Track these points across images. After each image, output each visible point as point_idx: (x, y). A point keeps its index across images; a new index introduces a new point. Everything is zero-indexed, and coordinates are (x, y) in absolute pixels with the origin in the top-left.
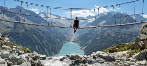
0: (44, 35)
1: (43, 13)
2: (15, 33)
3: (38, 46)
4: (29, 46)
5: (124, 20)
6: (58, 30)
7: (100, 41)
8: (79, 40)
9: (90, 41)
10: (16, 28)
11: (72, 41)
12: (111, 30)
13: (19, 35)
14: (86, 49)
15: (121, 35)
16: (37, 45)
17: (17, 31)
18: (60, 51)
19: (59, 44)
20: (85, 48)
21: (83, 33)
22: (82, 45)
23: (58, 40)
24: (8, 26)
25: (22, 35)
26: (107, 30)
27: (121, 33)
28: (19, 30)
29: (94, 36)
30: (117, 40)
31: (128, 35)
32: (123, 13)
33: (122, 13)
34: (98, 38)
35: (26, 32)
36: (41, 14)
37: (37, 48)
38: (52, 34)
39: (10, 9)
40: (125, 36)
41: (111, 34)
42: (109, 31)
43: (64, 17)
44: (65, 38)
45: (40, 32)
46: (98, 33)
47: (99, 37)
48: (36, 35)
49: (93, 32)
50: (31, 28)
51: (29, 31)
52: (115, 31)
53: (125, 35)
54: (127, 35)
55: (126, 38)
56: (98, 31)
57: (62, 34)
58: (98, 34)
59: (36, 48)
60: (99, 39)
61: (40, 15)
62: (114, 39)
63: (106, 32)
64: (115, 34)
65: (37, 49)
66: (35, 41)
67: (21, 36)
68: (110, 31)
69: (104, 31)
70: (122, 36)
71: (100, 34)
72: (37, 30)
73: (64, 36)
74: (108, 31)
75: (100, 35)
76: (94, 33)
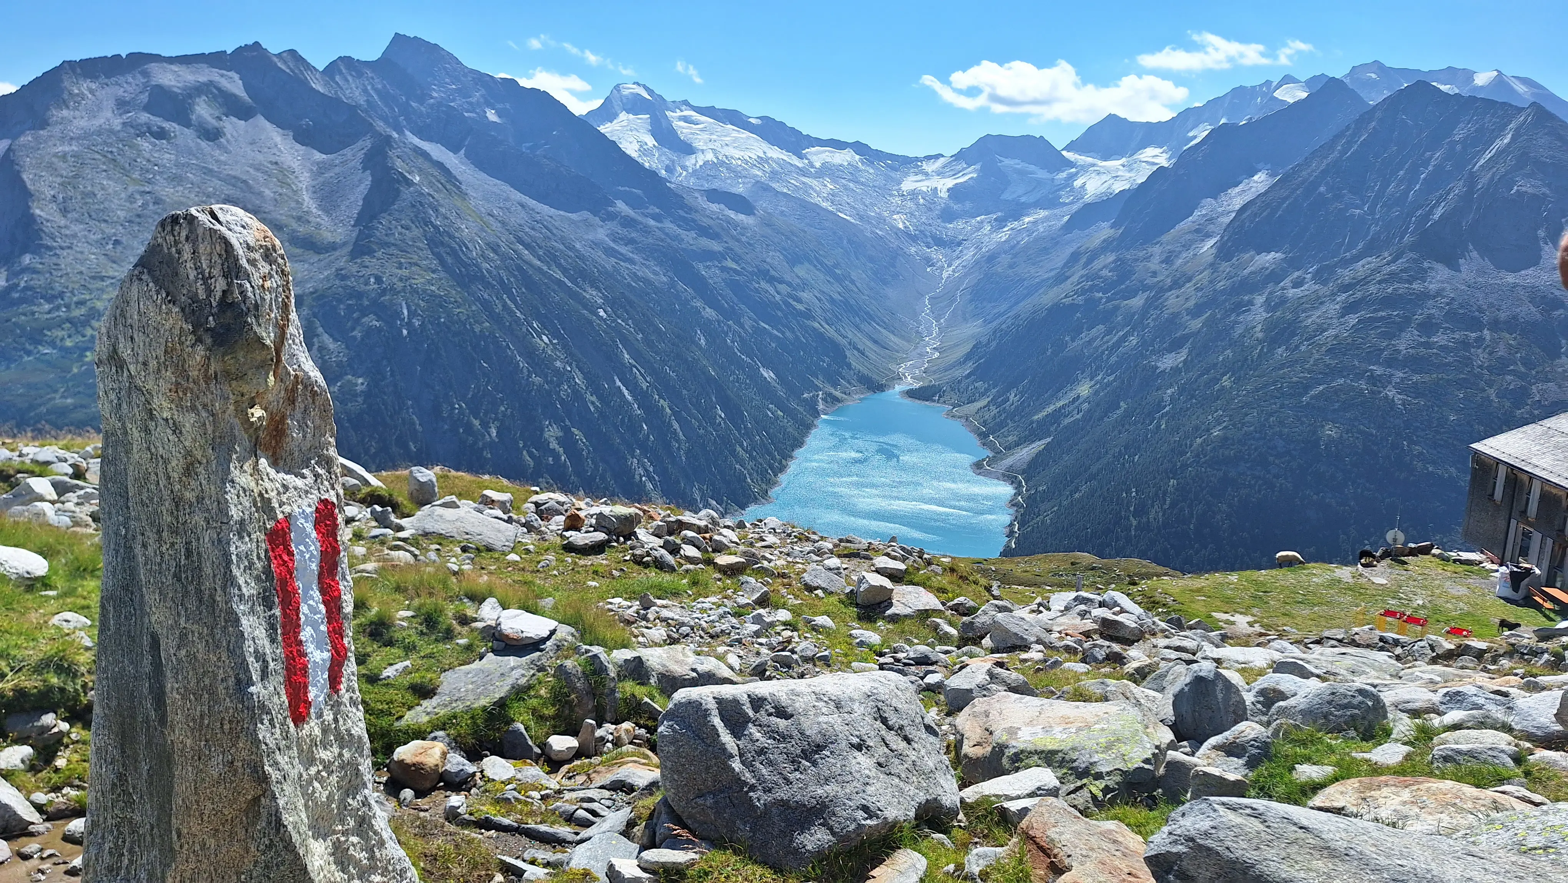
0: (627, 326)
1: (635, 105)
2: (360, 295)
3: (566, 430)
4: (485, 425)
5: (1488, 156)
6: (772, 280)
7: (1182, 390)
8: (978, 374)
9: (1084, 389)
10: (370, 252)
11: (910, 382)
12: (1318, 277)
13: (399, 314)
14: (1032, 469)
15: (1428, 327)
16: (557, 420)
17: (379, 280)
18: (771, 483)
19: (772, 411)
20: (1025, 453)
21: (1025, 307)
22: (1002, 425)
23: (768, 374)
24: (302, 229)
25: (417, 323)
26: (1274, 276)
27: (1432, 309)
28: (392, 273)
29: (1134, 340)
30: (1373, 380)
31: (1511, 325)
32: (1500, 81)
33: (1482, 79)
34: (1168, 362)
35: (455, 294)
36: (623, 116)
37: (554, 445)
38: (709, 313)
39: (332, 69)
40: (1465, 344)
41: (1313, 319)
42: (1297, 284)
43: (838, 145)
44: (837, 353)
45: (592, 294)
46: (1173, 301)
47: (1176, 346)
48: (547, 326)
49: (1131, 294)
50: (504, 257)
51: (487, 285)
52: (1364, 281)
53: (1475, 324)
54: (1495, 325)
55: (1481, 357)
56: (1176, 284)
57: (808, 315)
58: (1175, 315)
59: (543, 446)
60: (1176, 370)
61: (605, 129)
62: (1333, 372)
63: (1260, 300)
64: (1352, 319)
65: (556, 456)
66: (537, 380)
67: (409, 325)
68: (1310, 287)
69: (1249, 286)
70: (1439, 339)
71: (1195, 312)
72: (565, 271)
73: (830, 332)
74: (1286, 282)
75: (1196, 324)
76: (1137, 302)
